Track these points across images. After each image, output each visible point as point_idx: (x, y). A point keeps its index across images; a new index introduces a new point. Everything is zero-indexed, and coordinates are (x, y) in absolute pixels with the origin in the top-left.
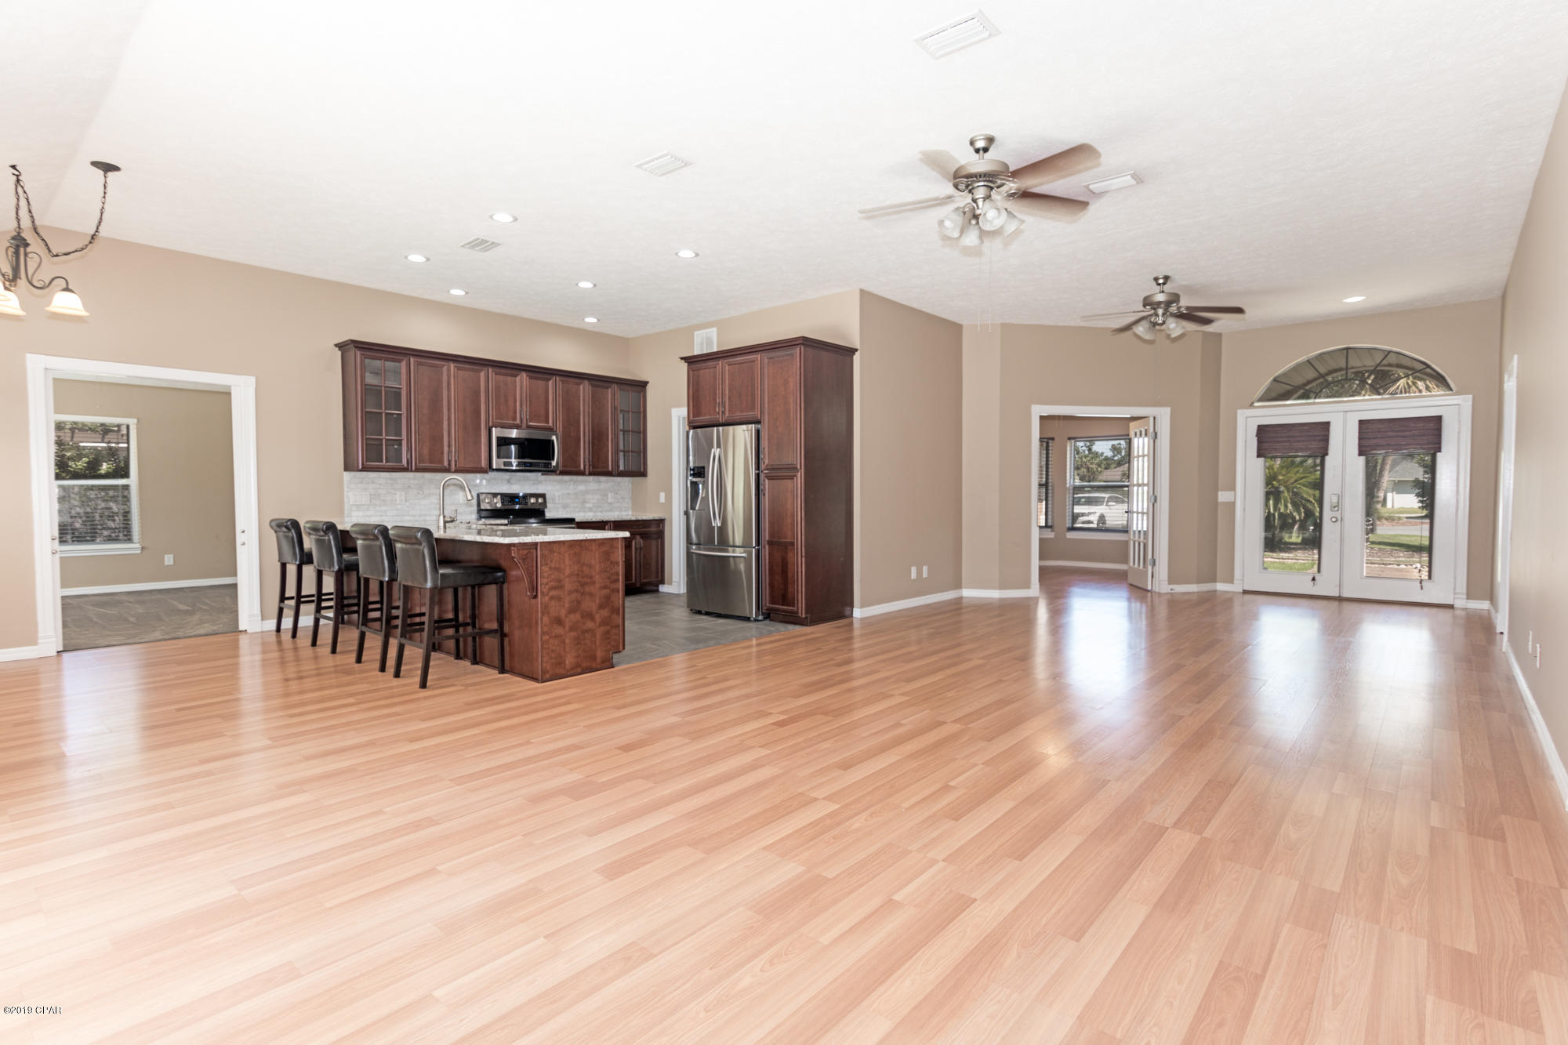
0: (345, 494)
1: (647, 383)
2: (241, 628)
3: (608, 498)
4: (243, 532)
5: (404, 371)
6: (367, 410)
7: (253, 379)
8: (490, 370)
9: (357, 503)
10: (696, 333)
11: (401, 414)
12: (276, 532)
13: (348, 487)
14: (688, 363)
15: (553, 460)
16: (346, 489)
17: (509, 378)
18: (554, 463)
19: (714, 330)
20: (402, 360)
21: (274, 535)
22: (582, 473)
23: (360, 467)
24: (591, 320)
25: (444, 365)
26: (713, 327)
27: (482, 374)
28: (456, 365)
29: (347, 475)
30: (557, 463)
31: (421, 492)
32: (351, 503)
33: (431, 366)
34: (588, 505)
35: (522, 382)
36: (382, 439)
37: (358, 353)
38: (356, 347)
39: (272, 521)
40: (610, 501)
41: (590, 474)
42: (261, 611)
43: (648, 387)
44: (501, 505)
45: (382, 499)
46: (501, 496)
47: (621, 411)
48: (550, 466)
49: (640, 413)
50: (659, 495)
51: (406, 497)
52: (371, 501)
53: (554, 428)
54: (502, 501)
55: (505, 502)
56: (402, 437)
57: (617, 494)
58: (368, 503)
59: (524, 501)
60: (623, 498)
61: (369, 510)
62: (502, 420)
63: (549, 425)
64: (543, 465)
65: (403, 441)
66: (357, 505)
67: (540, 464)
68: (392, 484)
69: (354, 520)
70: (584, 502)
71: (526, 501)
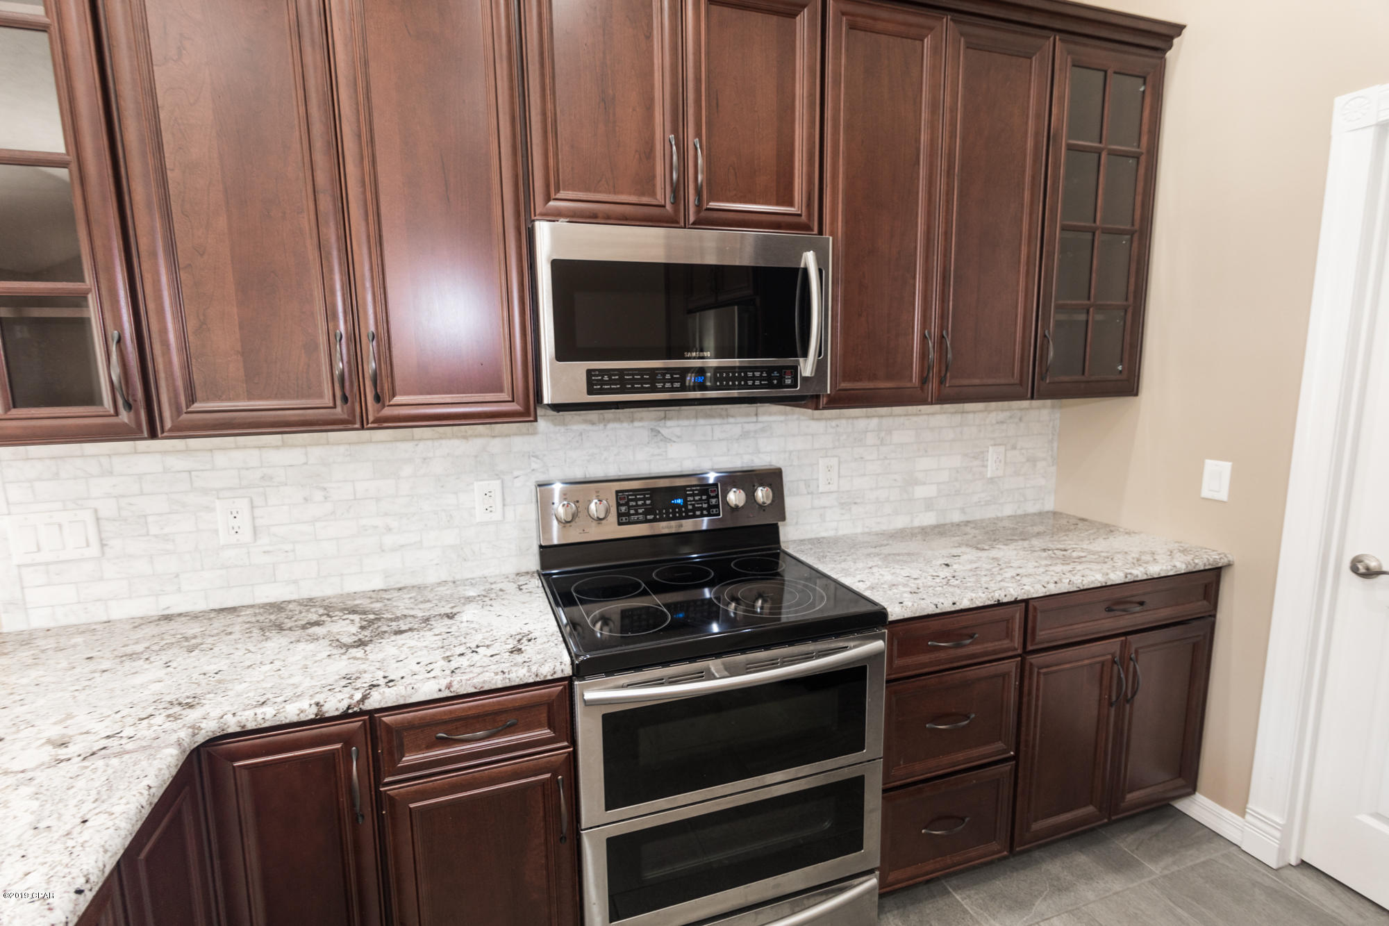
1: (1178, 29)
3: (983, 465)
15: (805, 354)
18: (807, 367)
30: (820, 366)
31: (318, 496)
34: (920, 492)
40: (989, 475)
43: (1176, 41)
44: (620, 524)
45: (154, 530)
46: (617, 492)
47: (1070, 148)
48: (788, 382)
49: (1137, 157)
50: (1203, 463)
51: (254, 518)
52: (103, 545)
53: (810, 215)
54: (623, 509)
55: (632, 512)
56: (82, 280)
57: (1014, 448)
58: (94, 550)
59: (708, 501)
60: (1033, 461)
61: (101, 579)
62: (587, 190)
63: (791, 204)
64: (761, 379)
65: (90, 296)
66: (47, 564)
67: (750, 374)
68: (190, 472)
69: (39, 618)
70: (910, 482)
71: (713, 502)
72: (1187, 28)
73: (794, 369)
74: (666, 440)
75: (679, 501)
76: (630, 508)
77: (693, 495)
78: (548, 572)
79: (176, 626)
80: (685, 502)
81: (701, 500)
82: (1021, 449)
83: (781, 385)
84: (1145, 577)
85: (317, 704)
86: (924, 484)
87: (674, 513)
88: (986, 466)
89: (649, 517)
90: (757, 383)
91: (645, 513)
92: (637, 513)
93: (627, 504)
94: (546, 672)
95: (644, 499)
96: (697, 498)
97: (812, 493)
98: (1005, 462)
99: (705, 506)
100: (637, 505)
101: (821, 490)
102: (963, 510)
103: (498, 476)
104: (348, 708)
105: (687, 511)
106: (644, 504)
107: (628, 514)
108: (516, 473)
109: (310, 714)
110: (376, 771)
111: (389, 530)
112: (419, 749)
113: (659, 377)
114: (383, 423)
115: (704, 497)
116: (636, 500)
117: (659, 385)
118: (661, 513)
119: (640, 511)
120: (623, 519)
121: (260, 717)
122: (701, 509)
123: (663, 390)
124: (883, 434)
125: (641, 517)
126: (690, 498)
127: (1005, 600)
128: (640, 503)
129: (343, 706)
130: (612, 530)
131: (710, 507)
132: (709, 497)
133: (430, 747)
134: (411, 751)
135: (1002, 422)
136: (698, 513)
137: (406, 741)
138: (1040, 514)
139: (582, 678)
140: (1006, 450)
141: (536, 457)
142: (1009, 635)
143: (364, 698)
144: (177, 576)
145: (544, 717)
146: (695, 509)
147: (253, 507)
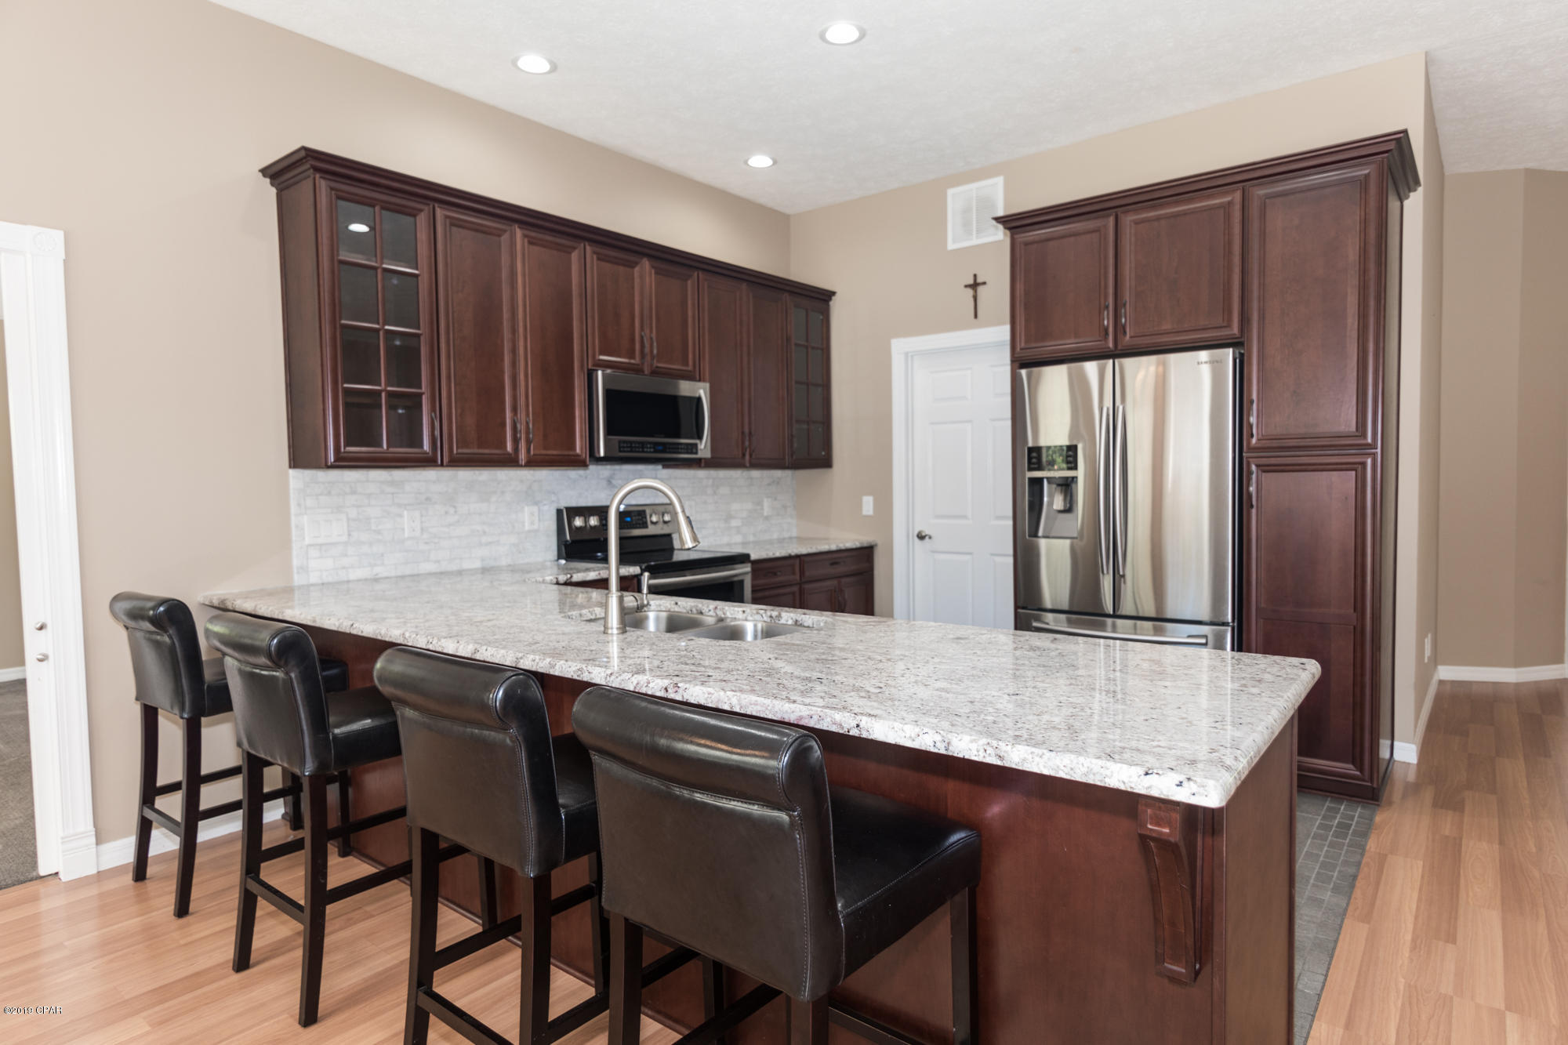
0: (294, 520)
1: (834, 293)
2: (43, 870)
3: (762, 509)
4: (41, 628)
5: (423, 236)
6: (343, 322)
7: (58, 236)
8: (588, 248)
9: (320, 541)
10: (951, 192)
11: (418, 336)
12: (127, 628)
13: (299, 505)
14: (1010, 229)
15: (700, 438)
16: (293, 509)
17: (621, 269)
18: (696, 446)
19: (999, 181)
20: (421, 210)
21: (124, 633)
23: (331, 458)
25: (505, 231)
26: (996, 174)
27: (575, 256)
28: (526, 232)
29: (298, 478)
30: (707, 445)
31: (452, 510)
32: (307, 541)
33: (477, 229)
34: (734, 523)
35: (642, 277)
36: (378, 393)
37: (323, 185)
38: (316, 169)
39: (117, 598)
40: (765, 514)
42: (95, 825)
43: (833, 298)
45: (373, 527)
47: (795, 344)
48: (694, 451)
49: (822, 350)
50: (861, 500)
51: (422, 522)
52: (349, 535)
53: (696, 371)
56: (420, 388)
57: (776, 499)
58: (345, 538)
59: (642, 520)
60: (785, 507)
61: (346, 555)
62: (609, 355)
63: (688, 366)
64: (683, 449)
65: (424, 397)
66: (321, 545)
67: (679, 447)
68: (393, 494)
69: (314, 578)
70: (729, 517)
71: (644, 520)
72: (837, 295)
75: (629, 519)
77: (635, 516)
79: (378, 587)
80: (631, 520)
81: (638, 519)
82: (779, 500)
83: (692, 453)
84: (845, 548)
90: (682, 451)
96: (637, 517)
98: (772, 507)
99: (640, 522)
102: (754, 535)
103: (536, 503)
105: (632, 524)
108: (544, 503)
111: (485, 532)
115: (640, 517)
122: (639, 524)
126: (634, 518)
131: (643, 523)
132: (642, 517)
135: (769, 484)
136: (638, 526)
138: (791, 538)
140: (772, 500)
141: (554, 493)
142: (794, 573)
144: (382, 555)
146: (636, 524)
147: (422, 516)
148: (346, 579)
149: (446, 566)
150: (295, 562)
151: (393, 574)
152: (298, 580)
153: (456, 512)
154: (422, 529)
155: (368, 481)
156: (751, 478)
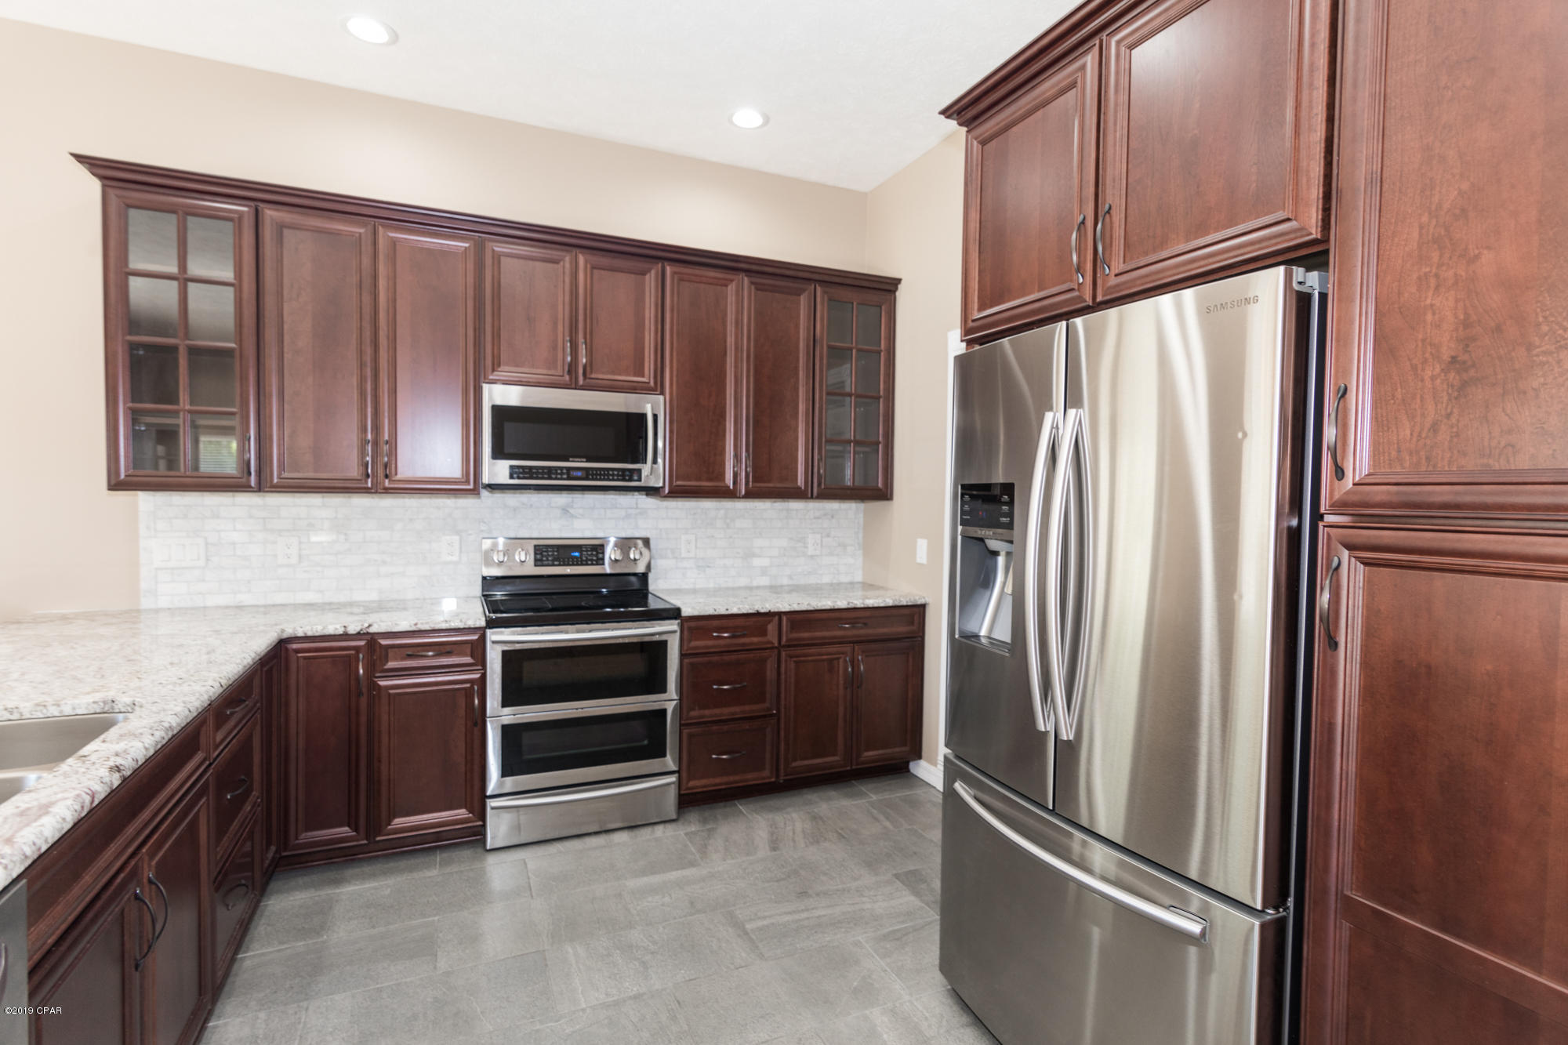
0: (143, 543)
1: (898, 281)
9: (171, 564)
13: (149, 528)
15: (645, 462)
16: (143, 531)
17: (540, 265)
18: (650, 471)
20: (237, 214)
22: (729, 494)
24: (748, 118)
30: (658, 471)
32: (157, 564)
33: (321, 230)
34: (757, 562)
35: (572, 275)
38: (99, 177)
40: (809, 553)
41: (750, 495)
43: (899, 286)
44: (535, 565)
45: (238, 553)
46: (535, 546)
47: (829, 347)
48: (636, 478)
51: (300, 549)
52: (208, 560)
53: (656, 383)
54: (538, 557)
55: (544, 559)
57: (828, 536)
58: (201, 563)
59: (596, 555)
60: (844, 546)
61: (203, 581)
62: (517, 366)
63: (643, 376)
64: (618, 475)
65: (237, 416)
66: (173, 569)
67: (611, 473)
68: (264, 518)
69: (163, 602)
70: (749, 555)
71: (601, 556)
72: (903, 282)
73: (639, 471)
74: (573, 516)
75: (577, 554)
76: (543, 556)
77: (587, 551)
78: (487, 593)
80: (581, 555)
81: (592, 554)
82: (835, 537)
83: (631, 480)
84: (862, 606)
85: (345, 627)
86: (760, 556)
87: (573, 561)
88: (807, 547)
89: (556, 563)
90: (615, 478)
91: (553, 560)
92: (548, 560)
93: (541, 554)
94: (471, 623)
95: (553, 551)
96: (589, 553)
97: (676, 558)
98: (822, 545)
99: (595, 558)
100: (548, 555)
101: (683, 556)
102: (790, 577)
103: (458, 533)
104: (361, 630)
105: (582, 560)
106: (553, 555)
107: (541, 560)
108: (470, 532)
109: (341, 631)
110: (371, 668)
112: (396, 659)
113: (554, 471)
114: (387, 491)
115: (594, 553)
116: (547, 551)
117: (554, 476)
118: (564, 561)
119: (550, 559)
120: (538, 562)
121: (314, 630)
122: (592, 560)
123: (556, 479)
124: (728, 521)
125: (550, 563)
126: (585, 553)
127: (762, 611)
128: (550, 553)
129: (358, 629)
130: (530, 569)
131: (598, 559)
132: (598, 553)
133: (403, 659)
134: (392, 661)
135: (818, 518)
136: (589, 562)
137: (390, 655)
138: (852, 583)
139: (490, 628)
140: (822, 537)
141: (483, 522)
143: (370, 626)
144: (249, 582)
145: (468, 651)
146: (587, 560)
147: (300, 543)
148: (202, 605)
149: (330, 597)
150: (143, 585)
151: (262, 602)
152: (146, 603)
153: (346, 540)
154: (300, 556)
155: (234, 505)
156: (788, 510)
